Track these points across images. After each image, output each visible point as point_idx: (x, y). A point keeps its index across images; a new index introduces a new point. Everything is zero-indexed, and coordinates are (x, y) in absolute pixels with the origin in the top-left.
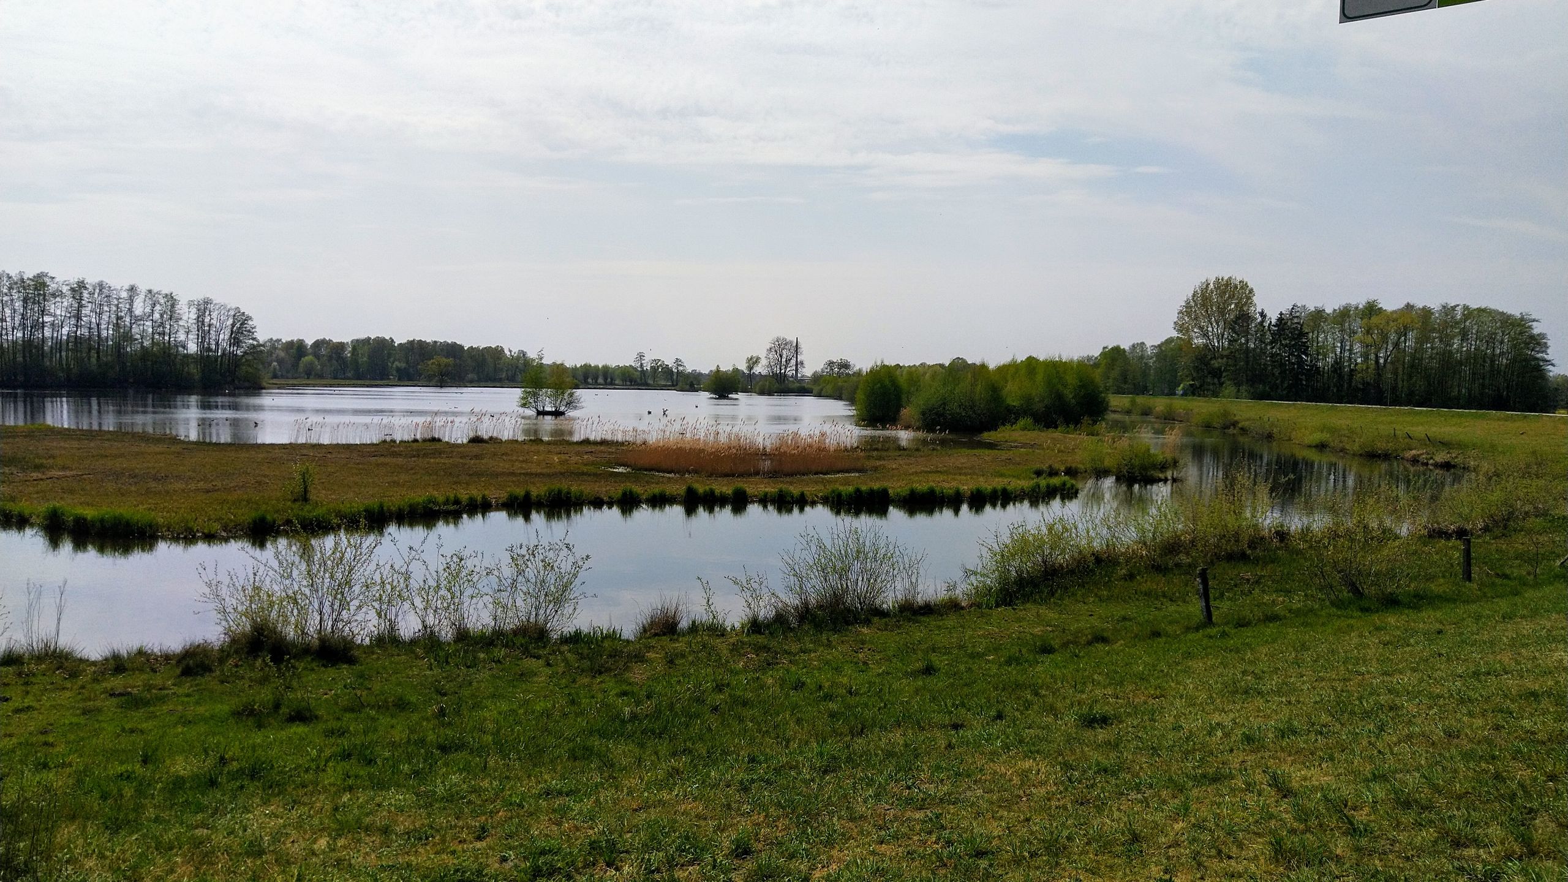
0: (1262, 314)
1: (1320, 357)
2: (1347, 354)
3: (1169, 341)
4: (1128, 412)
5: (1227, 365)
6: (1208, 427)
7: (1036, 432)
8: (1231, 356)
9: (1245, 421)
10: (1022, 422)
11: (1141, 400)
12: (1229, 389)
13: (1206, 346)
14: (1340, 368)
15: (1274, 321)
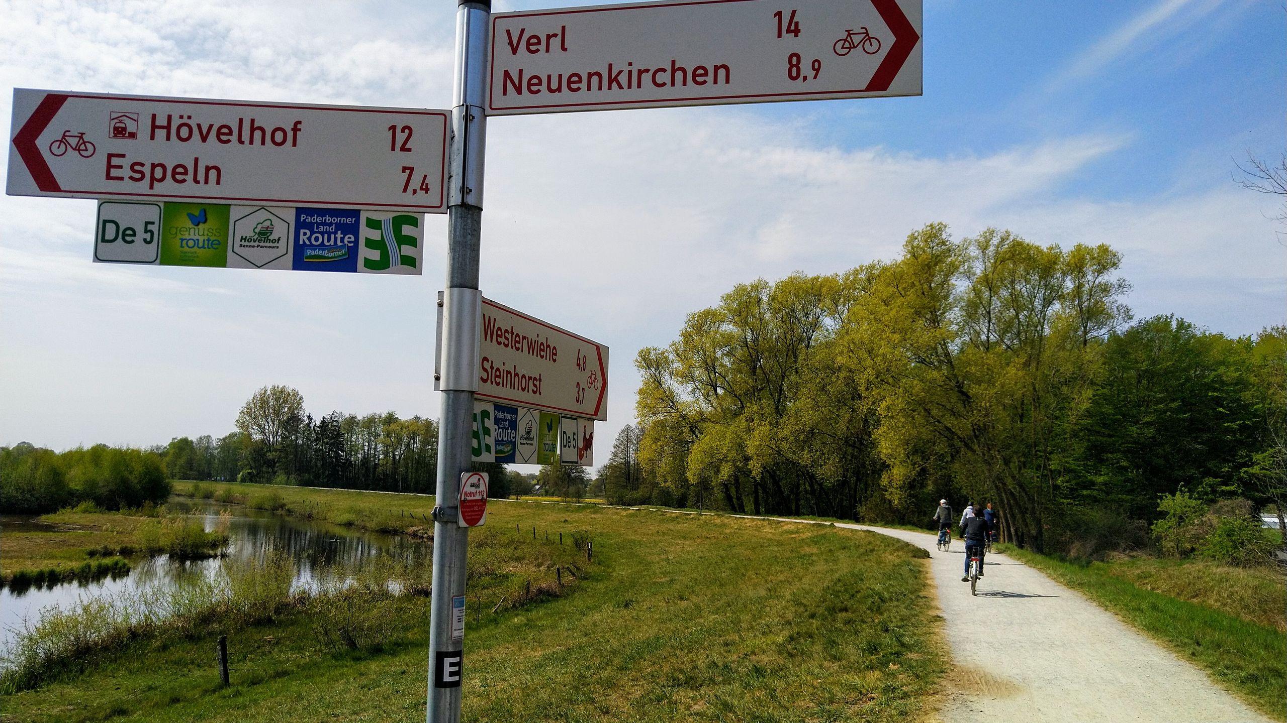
0: (309, 418)
1: (353, 453)
2: (372, 452)
3: (232, 435)
4: (192, 496)
5: (279, 457)
6: (260, 508)
7: (96, 515)
8: (284, 449)
9: (291, 503)
10: (83, 506)
11: (204, 485)
12: (281, 477)
13: (263, 441)
14: (367, 462)
15: (318, 424)
